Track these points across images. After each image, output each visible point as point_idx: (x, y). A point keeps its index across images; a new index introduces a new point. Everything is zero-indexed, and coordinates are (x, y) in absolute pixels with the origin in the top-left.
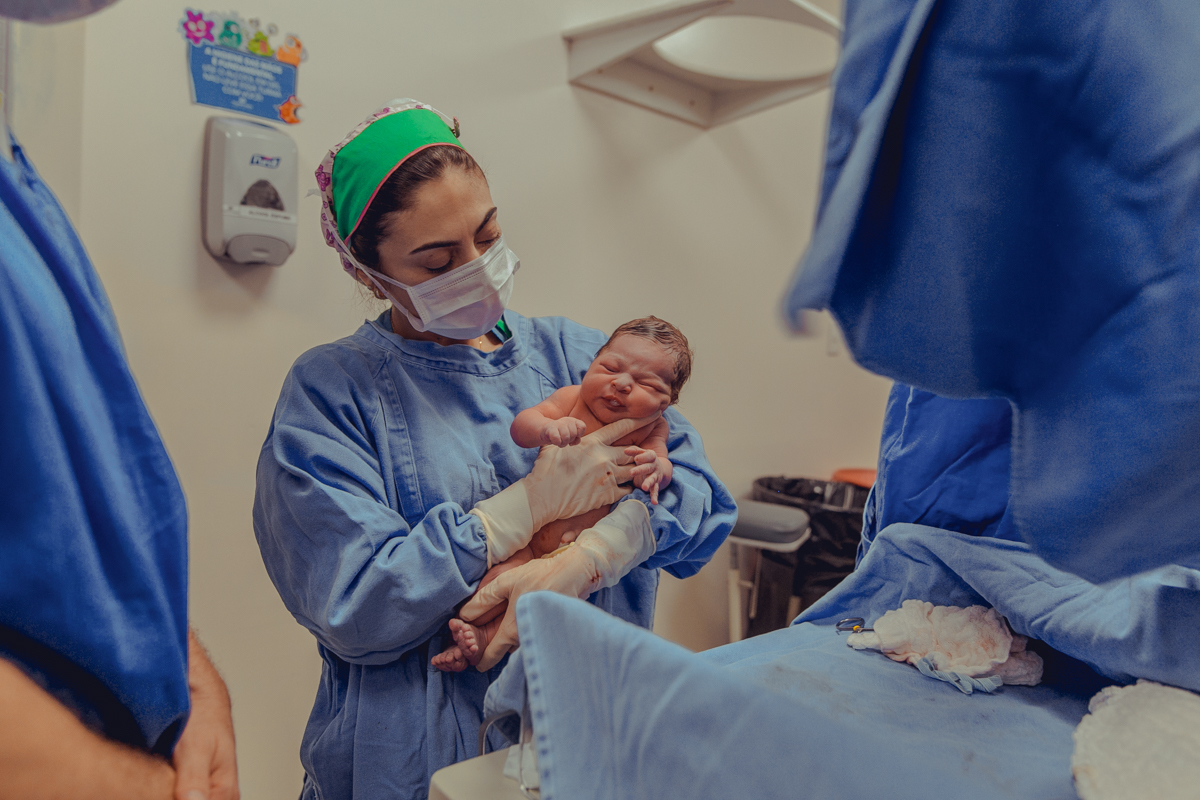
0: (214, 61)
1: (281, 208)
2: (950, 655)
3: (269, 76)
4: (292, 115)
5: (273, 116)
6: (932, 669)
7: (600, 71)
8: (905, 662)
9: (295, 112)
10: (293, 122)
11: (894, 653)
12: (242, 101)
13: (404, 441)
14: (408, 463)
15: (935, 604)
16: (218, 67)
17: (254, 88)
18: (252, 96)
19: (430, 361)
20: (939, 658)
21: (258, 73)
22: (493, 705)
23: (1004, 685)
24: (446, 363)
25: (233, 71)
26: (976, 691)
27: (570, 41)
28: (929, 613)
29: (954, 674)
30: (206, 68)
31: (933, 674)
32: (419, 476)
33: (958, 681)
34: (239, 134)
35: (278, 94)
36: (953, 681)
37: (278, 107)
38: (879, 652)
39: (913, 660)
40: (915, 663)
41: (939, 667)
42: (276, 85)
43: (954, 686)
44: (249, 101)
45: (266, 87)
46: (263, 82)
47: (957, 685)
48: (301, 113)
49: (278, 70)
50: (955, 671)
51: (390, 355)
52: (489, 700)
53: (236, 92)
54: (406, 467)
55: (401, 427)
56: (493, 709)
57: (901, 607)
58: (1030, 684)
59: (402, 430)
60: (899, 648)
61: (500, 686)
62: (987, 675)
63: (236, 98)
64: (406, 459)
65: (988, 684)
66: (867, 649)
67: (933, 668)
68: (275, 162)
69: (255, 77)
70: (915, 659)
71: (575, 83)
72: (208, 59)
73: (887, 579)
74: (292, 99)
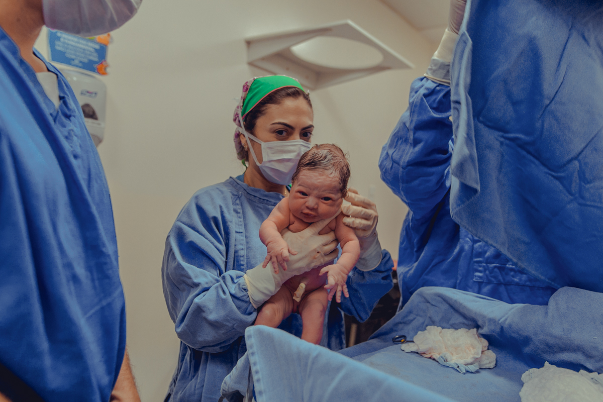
0: (62, 40)
1: (96, 119)
2: (452, 354)
3: (92, 50)
4: (103, 70)
5: (93, 70)
6: (444, 361)
7: (263, 59)
8: (430, 358)
9: (105, 69)
10: (104, 74)
11: (424, 353)
12: (76, 62)
13: (242, 238)
14: (242, 249)
15: (443, 328)
16: (64, 43)
17: (83, 55)
18: (82, 60)
19: (260, 199)
20: (448, 356)
21: (86, 48)
22: (227, 388)
23: (480, 368)
24: (267, 200)
25: (72, 46)
26: (467, 372)
27: (249, 43)
28: (440, 333)
29: (456, 363)
30: (57, 43)
31: (445, 364)
32: (247, 257)
33: (458, 367)
34: (75, 79)
35: (96, 59)
36: (456, 367)
37: (96, 66)
38: (417, 353)
39: (434, 357)
40: (436, 358)
41: (448, 360)
42: (96, 55)
43: (457, 369)
44: (81, 62)
45: (90, 55)
46: (89, 53)
47: (458, 369)
48: (108, 70)
49: (97, 47)
50: (456, 362)
51: (241, 194)
52: (225, 385)
53: (73, 57)
54: (241, 251)
55: (241, 231)
56: (226, 390)
57: (426, 330)
58: (491, 367)
59: (242, 233)
60: (428, 351)
61: (232, 377)
62: (472, 364)
63: (73, 60)
64: (241, 247)
65: (472, 368)
66: (412, 352)
67: (446, 361)
68: (94, 95)
69: (84, 50)
70: (436, 356)
71: (251, 64)
72: (59, 38)
73: (417, 315)
74: (104, 63)
